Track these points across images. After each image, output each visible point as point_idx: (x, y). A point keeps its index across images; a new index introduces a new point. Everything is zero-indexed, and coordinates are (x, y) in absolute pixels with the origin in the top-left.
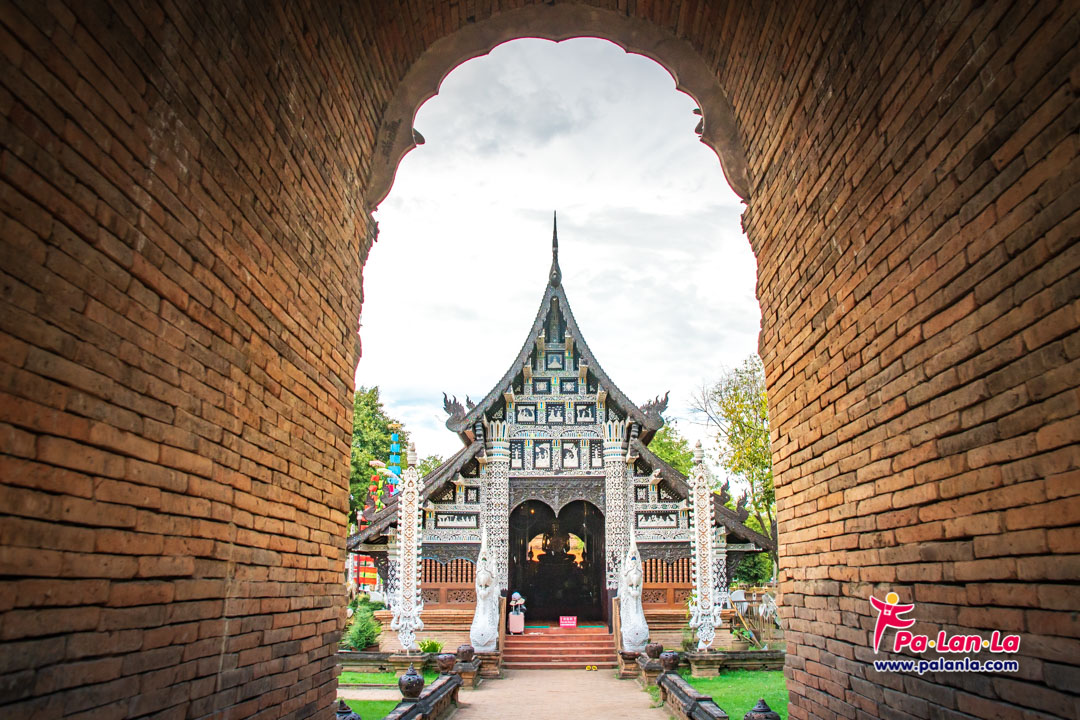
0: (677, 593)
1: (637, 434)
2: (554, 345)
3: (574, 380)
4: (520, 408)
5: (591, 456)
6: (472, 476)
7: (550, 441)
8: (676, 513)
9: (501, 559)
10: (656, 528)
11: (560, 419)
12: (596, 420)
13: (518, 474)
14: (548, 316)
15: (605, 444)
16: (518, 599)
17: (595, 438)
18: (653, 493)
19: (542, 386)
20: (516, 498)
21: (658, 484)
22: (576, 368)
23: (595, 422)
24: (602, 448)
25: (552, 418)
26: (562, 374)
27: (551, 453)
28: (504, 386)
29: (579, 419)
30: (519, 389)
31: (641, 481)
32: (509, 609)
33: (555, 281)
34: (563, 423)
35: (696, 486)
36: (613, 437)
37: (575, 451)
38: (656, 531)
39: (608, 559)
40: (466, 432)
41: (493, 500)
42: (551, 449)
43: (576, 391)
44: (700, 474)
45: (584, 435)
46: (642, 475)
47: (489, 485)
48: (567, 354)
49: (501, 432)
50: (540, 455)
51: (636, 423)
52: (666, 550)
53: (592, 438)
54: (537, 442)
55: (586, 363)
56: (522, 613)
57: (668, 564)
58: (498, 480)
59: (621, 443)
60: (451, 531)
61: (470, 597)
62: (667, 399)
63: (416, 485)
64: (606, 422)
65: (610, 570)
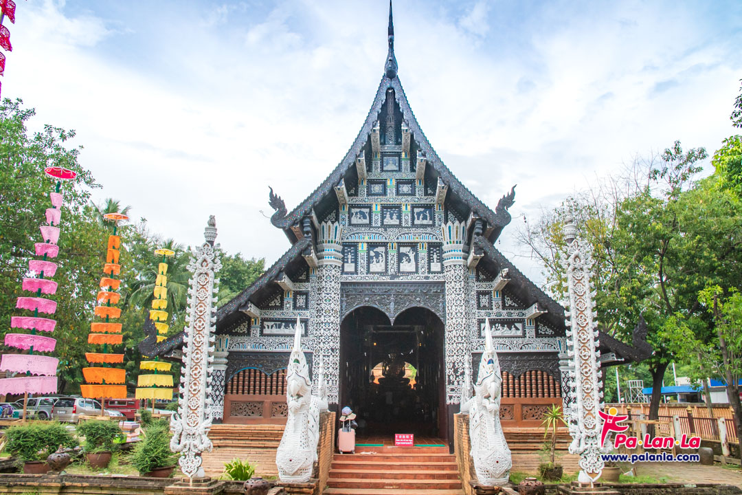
0: (525, 409)
1: (481, 231)
2: (390, 147)
3: (411, 182)
4: (354, 211)
5: (430, 261)
6: (301, 281)
7: (384, 245)
8: (521, 321)
9: (331, 370)
10: (500, 337)
11: (397, 222)
12: (434, 223)
13: (350, 279)
14: (384, 106)
15: (445, 247)
16: (348, 413)
17: (434, 241)
18: (497, 300)
19: (377, 188)
20: (349, 305)
21: (502, 291)
22: (413, 170)
23: (433, 225)
24: (442, 252)
25: (387, 221)
26: (398, 176)
27: (386, 257)
28: (335, 179)
29: (416, 222)
30: (353, 191)
31: (484, 286)
32: (338, 425)
33: (391, 74)
34: (400, 226)
35: (570, 269)
36: (454, 238)
37: (412, 256)
38: (501, 340)
39: (448, 371)
40: (293, 229)
41: (323, 305)
42: (386, 253)
43: (413, 194)
44: (576, 252)
45: (423, 238)
46: (484, 280)
47: (319, 289)
48: (403, 155)
49: (333, 234)
50: (375, 260)
51: (480, 219)
52: (512, 361)
53: (430, 240)
54: (372, 246)
55: (424, 155)
56: (353, 430)
57: (514, 378)
58: (328, 284)
59: (462, 245)
60: (277, 340)
61: (280, 410)
62: (513, 193)
63: (211, 265)
64: (446, 224)
65: (451, 383)
